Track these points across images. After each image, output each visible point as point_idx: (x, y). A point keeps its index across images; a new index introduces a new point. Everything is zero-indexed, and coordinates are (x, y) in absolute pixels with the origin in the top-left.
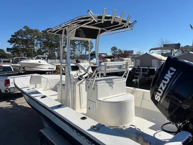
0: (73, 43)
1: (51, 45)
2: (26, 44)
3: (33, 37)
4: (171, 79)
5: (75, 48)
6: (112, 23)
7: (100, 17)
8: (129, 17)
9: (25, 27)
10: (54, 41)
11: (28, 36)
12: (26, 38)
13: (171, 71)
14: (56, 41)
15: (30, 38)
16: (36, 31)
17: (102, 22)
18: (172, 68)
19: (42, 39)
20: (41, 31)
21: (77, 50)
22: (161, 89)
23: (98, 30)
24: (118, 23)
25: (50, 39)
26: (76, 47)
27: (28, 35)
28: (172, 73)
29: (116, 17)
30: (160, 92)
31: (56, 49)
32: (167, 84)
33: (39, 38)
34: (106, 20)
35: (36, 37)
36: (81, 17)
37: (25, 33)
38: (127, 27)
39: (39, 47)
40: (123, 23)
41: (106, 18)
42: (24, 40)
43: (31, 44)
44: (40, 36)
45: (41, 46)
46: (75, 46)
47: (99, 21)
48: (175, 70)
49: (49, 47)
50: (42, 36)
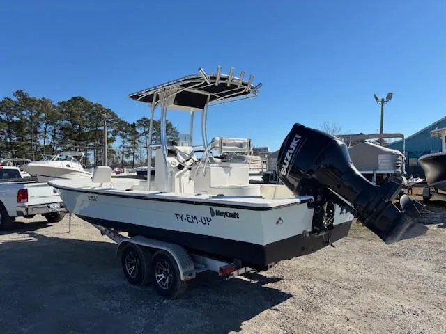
0: (131, 132)
1: (79, 136)
2: (18, 133)
3: (37, 116)
4: (296, 147)
5: (135, 143)
6: (228, 85)
7: (213, 78)
8: (251, 79)
9: (19, 93)
10: (87, 127)
11: (24, 113)
12: (18, 119)
13: (297, 139)
14: (92, 126)
15: (28, 119)
16: (44, 102)
17: (216, 84)
18: (297, 136)
19: (59, 122)
20: (55, 103)
21: (140, 147)
22: (287, 160)
23: (207, 96)
24: (236, 86)
25: (78, 121)
26: (139, 141)
27: (26, 110)
28: (297, 141)
29: (233, 79)
30: (286, 164)
31: (91, 144)
32: (293, 154)
33: (51, 120)
34: (220, 82)
35: (44, 115)
36: (189, 77)
37: (18, 108)
38: (249, 92)
39: (50, 140)
40: (243, 87)
41: (221, 79)
42: (13, 122)
43: (29, 132)
44: (54, 113)
45: (54, 137)
46: (137, 138)
47: (212, 83)
48: (300, 137)
49: (75, 139)
50: (59, 113)
